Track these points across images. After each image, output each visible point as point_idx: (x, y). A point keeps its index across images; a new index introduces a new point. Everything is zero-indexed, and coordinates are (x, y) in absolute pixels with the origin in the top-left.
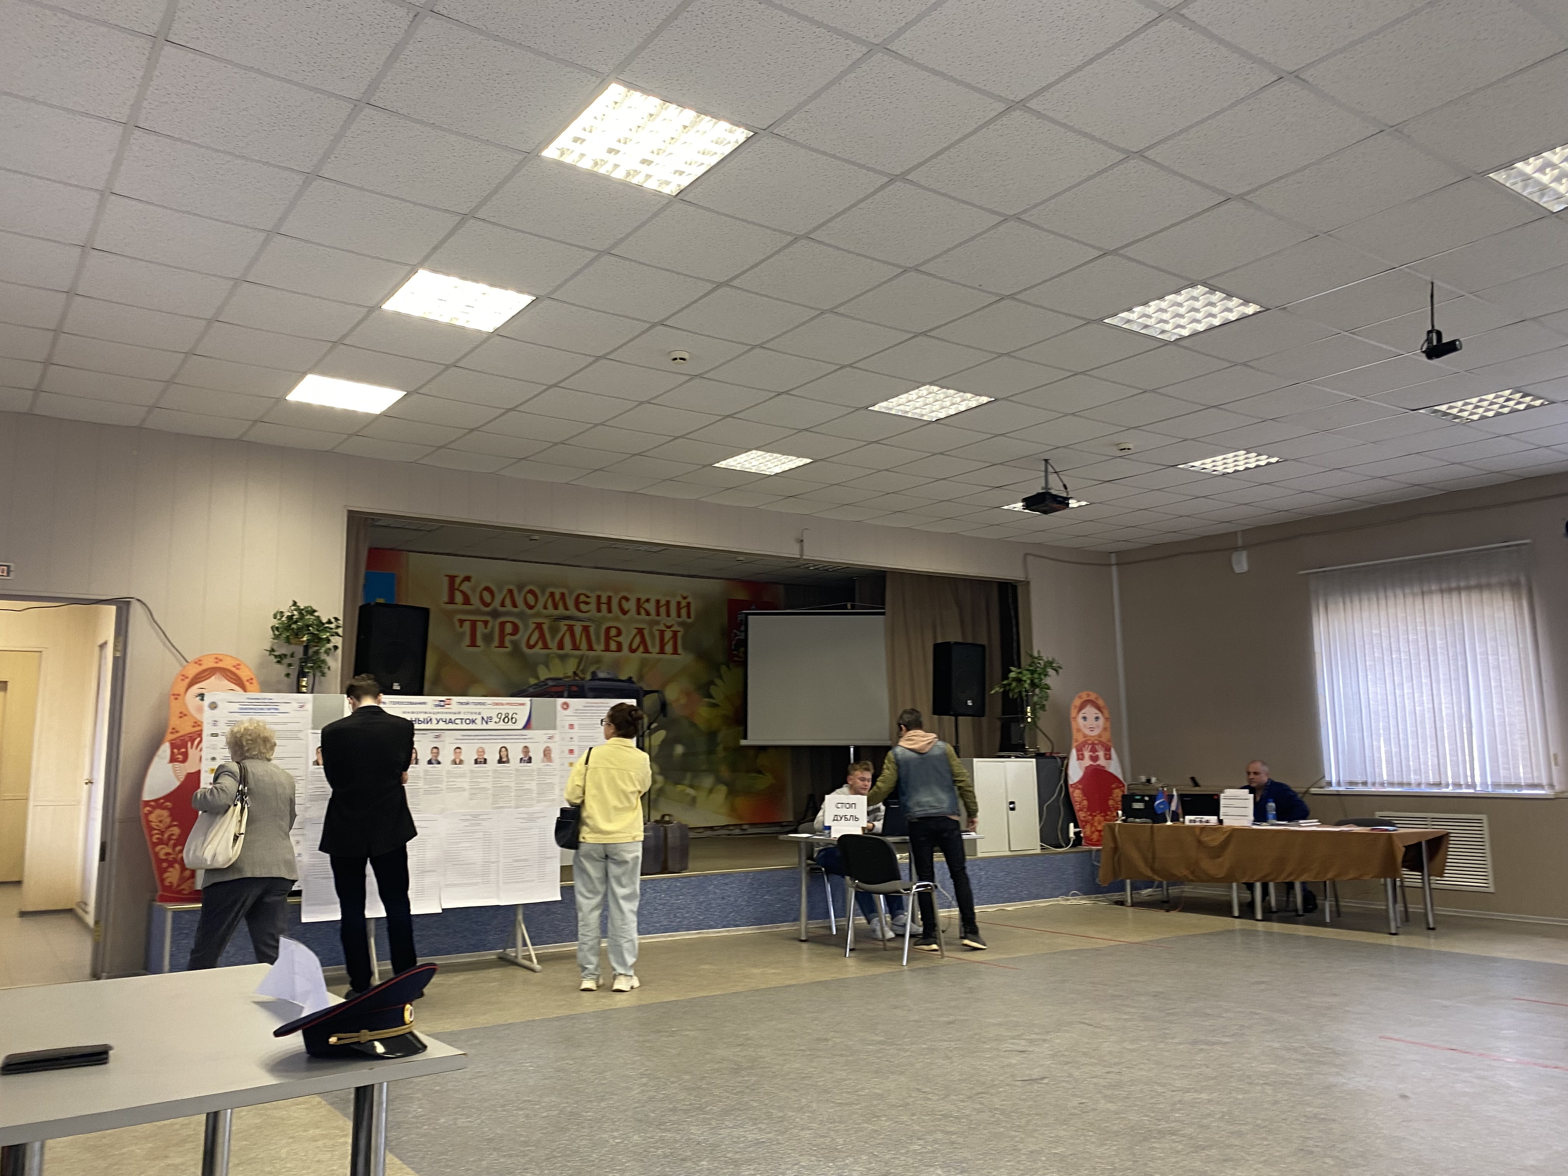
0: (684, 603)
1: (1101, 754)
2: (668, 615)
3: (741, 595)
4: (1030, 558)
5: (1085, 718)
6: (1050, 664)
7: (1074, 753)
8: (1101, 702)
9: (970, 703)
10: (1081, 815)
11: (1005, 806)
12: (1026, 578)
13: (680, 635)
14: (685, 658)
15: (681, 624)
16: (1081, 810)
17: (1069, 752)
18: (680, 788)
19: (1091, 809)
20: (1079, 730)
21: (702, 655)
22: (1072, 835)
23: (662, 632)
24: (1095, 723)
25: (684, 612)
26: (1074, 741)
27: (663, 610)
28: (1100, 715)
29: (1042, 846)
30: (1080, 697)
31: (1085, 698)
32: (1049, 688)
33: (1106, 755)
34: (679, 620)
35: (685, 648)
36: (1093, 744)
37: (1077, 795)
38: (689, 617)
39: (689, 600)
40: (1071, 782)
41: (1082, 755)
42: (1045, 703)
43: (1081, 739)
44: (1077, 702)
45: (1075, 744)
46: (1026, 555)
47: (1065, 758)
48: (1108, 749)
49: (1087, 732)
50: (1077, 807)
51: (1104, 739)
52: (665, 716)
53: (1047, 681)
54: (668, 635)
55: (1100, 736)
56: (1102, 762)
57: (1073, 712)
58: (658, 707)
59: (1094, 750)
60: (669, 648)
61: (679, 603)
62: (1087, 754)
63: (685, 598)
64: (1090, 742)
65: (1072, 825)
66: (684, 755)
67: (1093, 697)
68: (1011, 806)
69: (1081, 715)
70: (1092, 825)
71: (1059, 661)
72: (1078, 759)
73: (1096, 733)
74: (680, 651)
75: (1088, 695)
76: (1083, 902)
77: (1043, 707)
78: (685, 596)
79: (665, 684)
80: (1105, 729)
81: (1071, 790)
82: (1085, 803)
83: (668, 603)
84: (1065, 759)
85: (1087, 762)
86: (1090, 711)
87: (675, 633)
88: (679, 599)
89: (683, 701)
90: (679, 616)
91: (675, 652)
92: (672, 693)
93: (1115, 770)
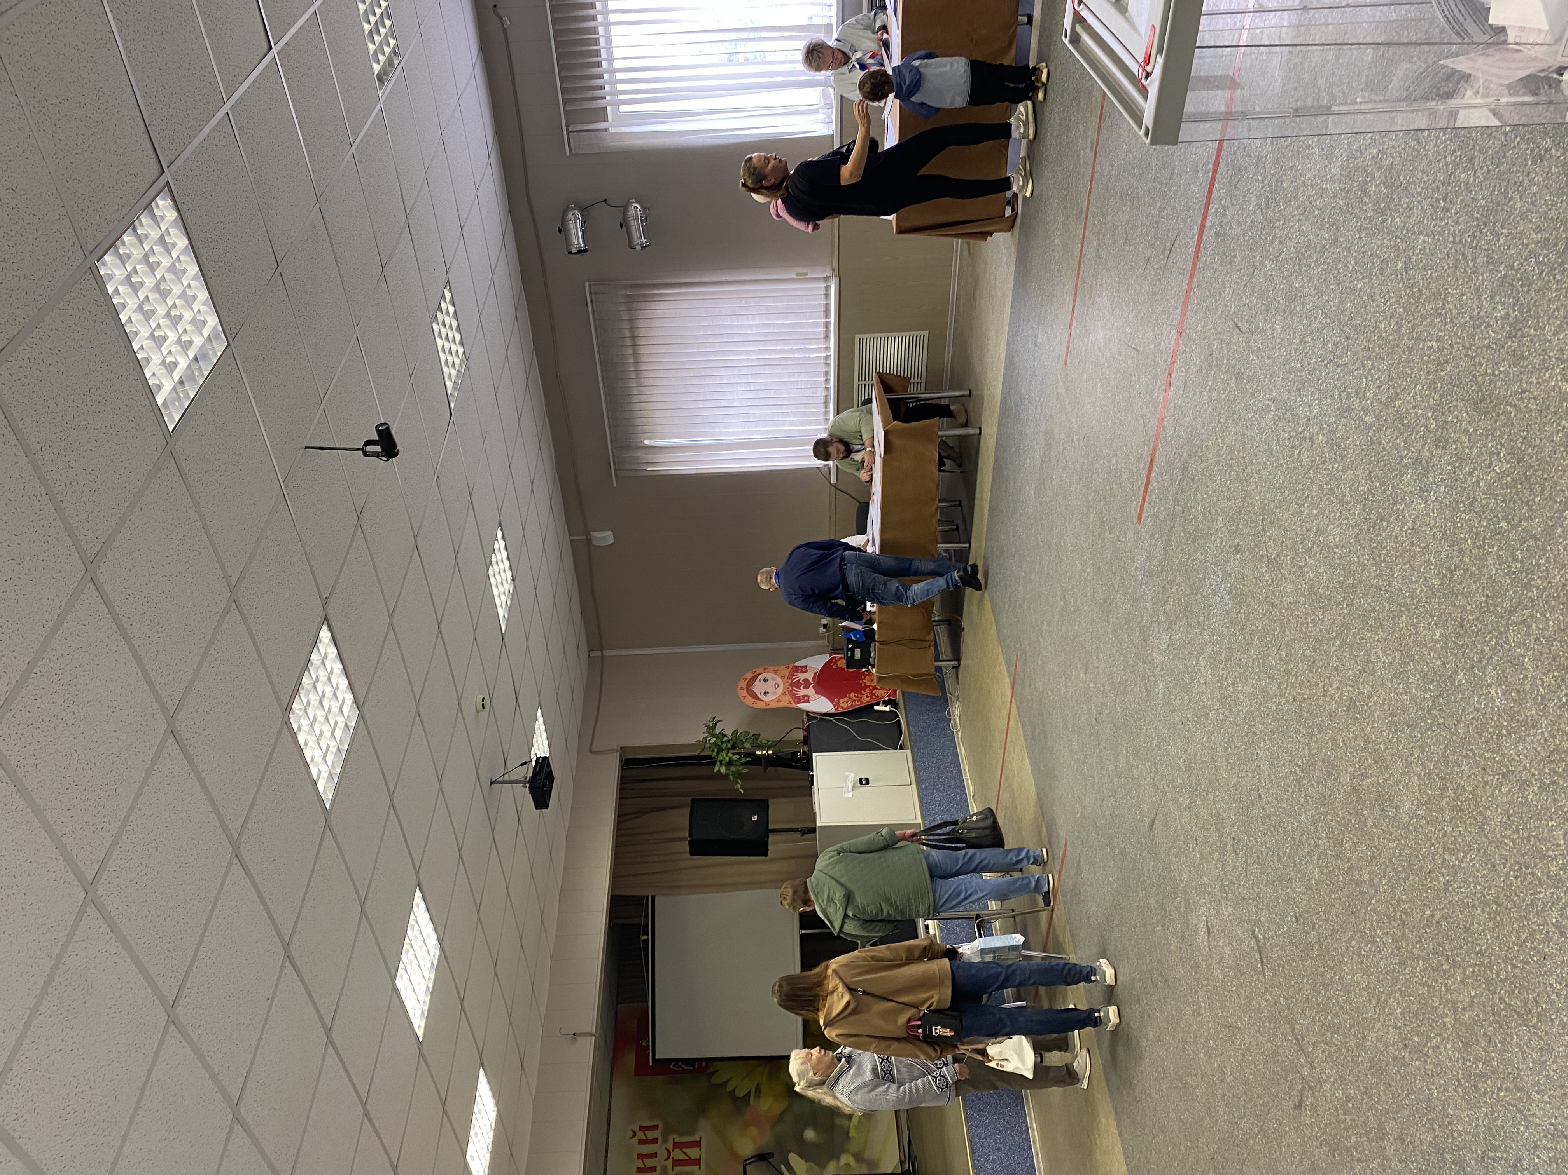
0: (640, 1135)
1: (802, 676)
2: (655, 1155)
3: (630, 1059)
4: (594, 748)
5: (766, 693)
6: (711, 729)
7: (801, 706)
8: (749, 675)
9: (755, 818)
10: (866, 700)
11: (865, 790)
12: (618, 751)
13: (678, 1139)
14: (704, 1132)
15: (665, 1140)
16: (860, 699)
17: (801, 711)
19: (859, 689)
20: (779, 700)
21: (701, 1109)
23: (677, 1163)
24: (771, 682)
25: (651, 1135)
26: (789, 705)
27: (649, 1163)
28: (761, 677)
29: (901, 748)
30: (745, 697)
31: (744, 693)
32: (736, 732)
33: (802, 672)
34: (660, 1140)
35: (692, 1134)
36: (792, 685)
37: (846, 704)
38: (656, 1127)
39: (636, 1129)
40: (833, 711)
42: (751, 735)
43: (788, 698)
44: (749, 700)
45: (793, 705)
46: (591, 751)
47: (808, 715)
48: (797, 670)
49: (780, 690)
50: (858, 704)
51: (787, 673)
52: (771, 1155)
53: (729, 732)
54: (678, 1155)
55: (783, 677)
56: (809, 676)
58: (762, 1162)
59: (798, 684)
60: (693, 1153)
61: (641, 1142)
63: (635, 1134)
64: (790, 689)
66: (815, 1129)
67: (743, 684)
68: (864, 782)
69: (762, 697)
70: (875, 688)
71: (707, 719)
72: (808, 701)
73: (779, 681)
74: (696, 1138)
75: (742, 689)
76: (956, 707)
77: (757, 736)
78: (631, 1134)
79: (735, 1155)
80: (776, 672)
81: (841, 710)
82: (852, 695)
83: (641, 1156)
84: (810, 716)
85: (811, 691)
86: (759, 687)
87: (677, 1145)
88: (636, 1140)
89: (754, 1131)
91: (697, 1144)
92: (747, 1147)
93: (817, 663)
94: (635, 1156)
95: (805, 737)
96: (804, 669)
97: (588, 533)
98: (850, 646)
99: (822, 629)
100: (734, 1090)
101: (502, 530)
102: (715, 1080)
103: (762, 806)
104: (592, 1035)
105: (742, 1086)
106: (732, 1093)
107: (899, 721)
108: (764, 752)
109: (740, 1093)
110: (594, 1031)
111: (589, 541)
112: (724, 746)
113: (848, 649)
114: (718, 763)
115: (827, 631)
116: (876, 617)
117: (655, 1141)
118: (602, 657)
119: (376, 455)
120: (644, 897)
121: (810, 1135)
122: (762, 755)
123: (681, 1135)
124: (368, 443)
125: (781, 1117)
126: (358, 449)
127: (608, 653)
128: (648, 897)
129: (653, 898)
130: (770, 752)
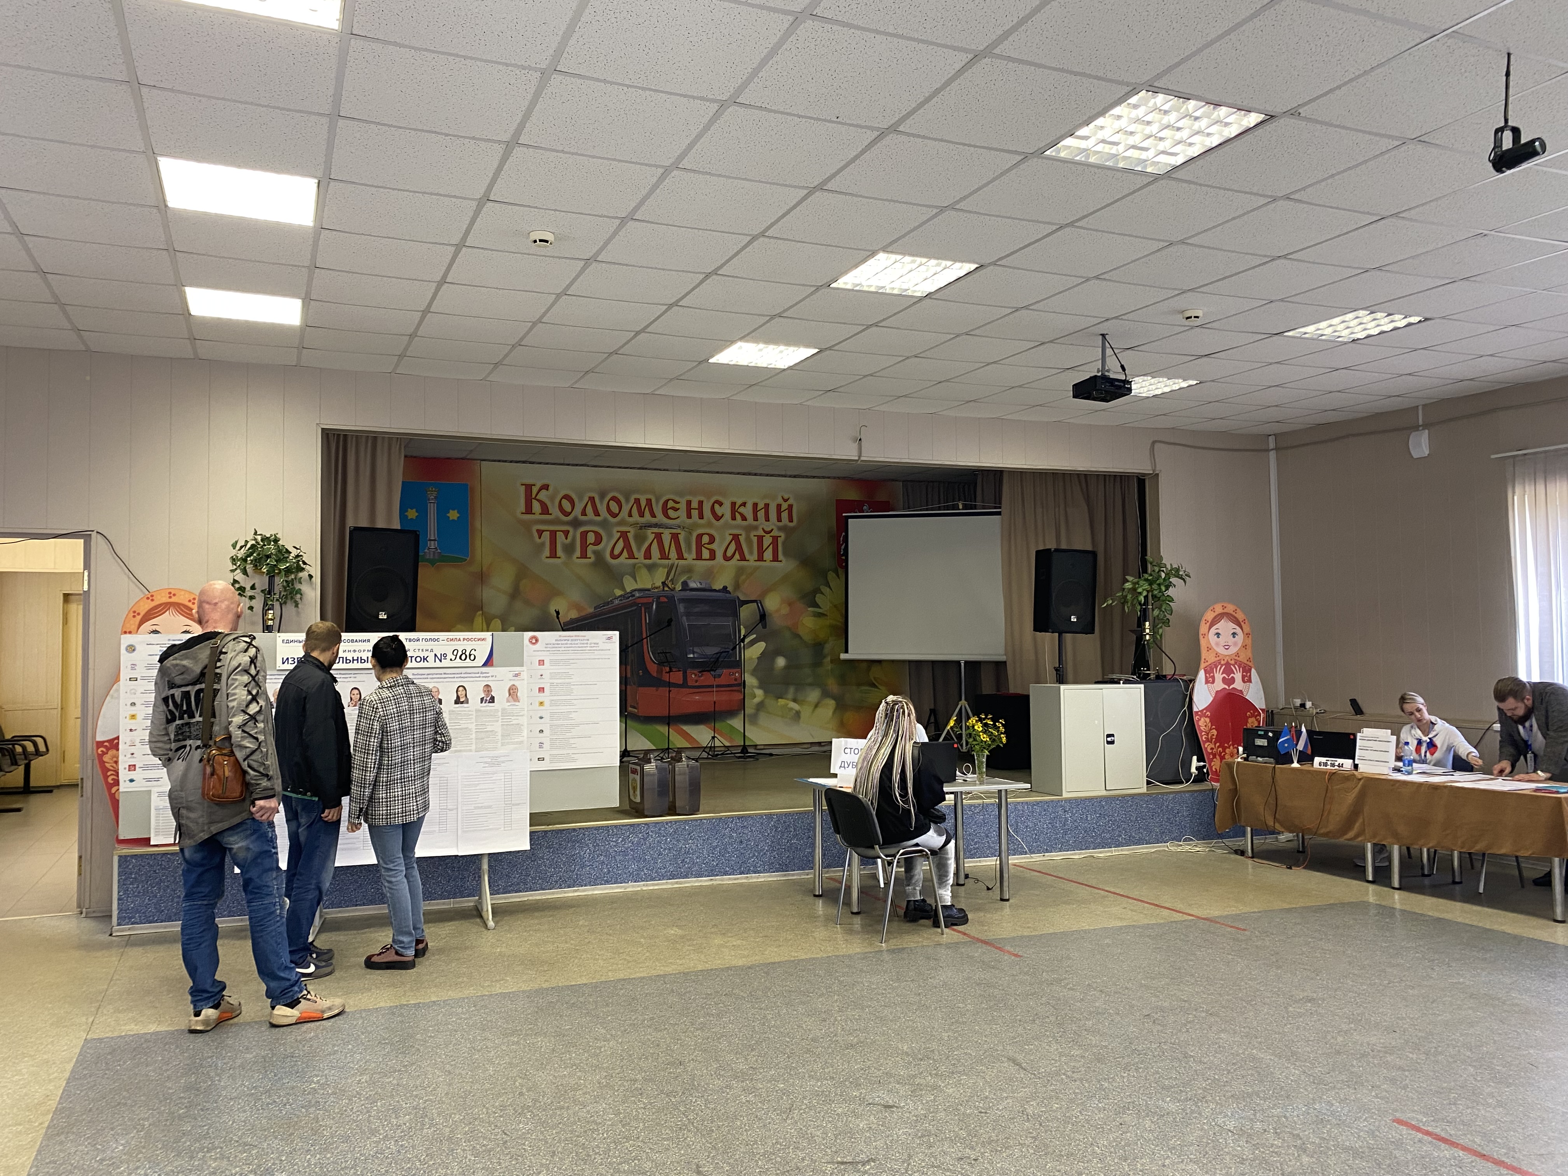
0: (785, 506)
1: (1238, 676)
2: (767, 519)
3: (852, 495)
4: (1157, 446)
5: (1218, 635)
6: (1176, 572)
7: (1202, 675)
8: (1240, 616)
9: (1074, 619)
10: (1207, 747)
11: (1102, 739)
12: (1154, 471)
13: (780, 540)
14: (786, 565)
15: (780, 529)
16: (1208, 740)
17: (1196, 674)
18: (781, 702)
19: (1221, 740)
20: (1209, 649)
21: (807, 562)
22: (1193, 770)
23: (760, 539)
24: (1231, 640)
25: (785, 515)
26: (1203, 660)
27: (761, 514)
28: (1238, 630)
29: (1148, 783)
30: (1213, 610)
31: (1219, 609)
32: (1172, 600)
33: (1243, 677)
34: (780, 524)
35: (785, 554)
36: (1228, 664)
37: (1203, 724)
38: (791, 520)
39: (789, 502)
40: (1195, 709)
41: (1213, 677)
42: (1168, 616)
43: (1211, 659)
44: (1209, 616)
45: (1203, 665)
46: (1154, 442)
47: (1191, 681)
48: (1246, 671)
49: (1221, 651)
50: (1203, 738)
51: (1243, 658)
52: (765, 627)
53: (1171, 592)
54: (767, 541)
55: (1237, 655)
56: (1238, 684)
57: (1203, 628)
58: (758, 617)
59: (1228, 670)
60: (768, 555)
61: (779, 506)
62: (1219, 676)
63: (785, 501)
64: (1223, 662)
65: (1195, 758)
66: (787, 667)
67: (1230, 608)
68: (1109, 739)
69: (1213, 630)
70: (1222, 758)
71: (1187, 567)
72: (1207, 682)
73: (1233, 650)
74: (781, 557)
75: (1224, 607)
76: (1195, 848)
77: (1167, 623)
78: (786, 497)
79: (765, 593)
80: (1245, 647)
81: (1196, 718)
82: (1215, 732)
83: (767, 506)
84: (1190, 683)
85: (1219, 685)
86: (1225, 627)
87: (775, 539)
88: (780, 501)
89: (785, 610)
90: (779, 520)
91: (775, 559)
92: (772, 603)
93: (1255, 694)
94: (767, 501)
95: (1165, 676)
96: (1247, 679)
97: (1426, 426)
98: (1270, 734)
99: (1298, 702)
100: (822, 593)
101: (1420, 321)
102: (831, 575)
103: (1087, 628)
104: (860, 457)
105: (825, 601)
106: (817, 591)
107: (1182, 783)
108: (1147, 631)
109: (819, 598)
110: (862, 458)
111: (1416, 428)
112: (1155, 586)
113: (1266, 732)
114: (1136, 580)
115: (1296, 708)
116: (1306, 767)
117: (779, 519)
118: (1268, 450)
119: (1498, 143)
120: (1000, 503)
121: (781, 662)
122: (1145, 629)
123: (784, 543)
124: (1516, 131)
125: (798, 636)
126: (1506, 121)
127: (1272, 455)
128: (1000, 508)
129: (999, 513)
130: (1148, 637)
